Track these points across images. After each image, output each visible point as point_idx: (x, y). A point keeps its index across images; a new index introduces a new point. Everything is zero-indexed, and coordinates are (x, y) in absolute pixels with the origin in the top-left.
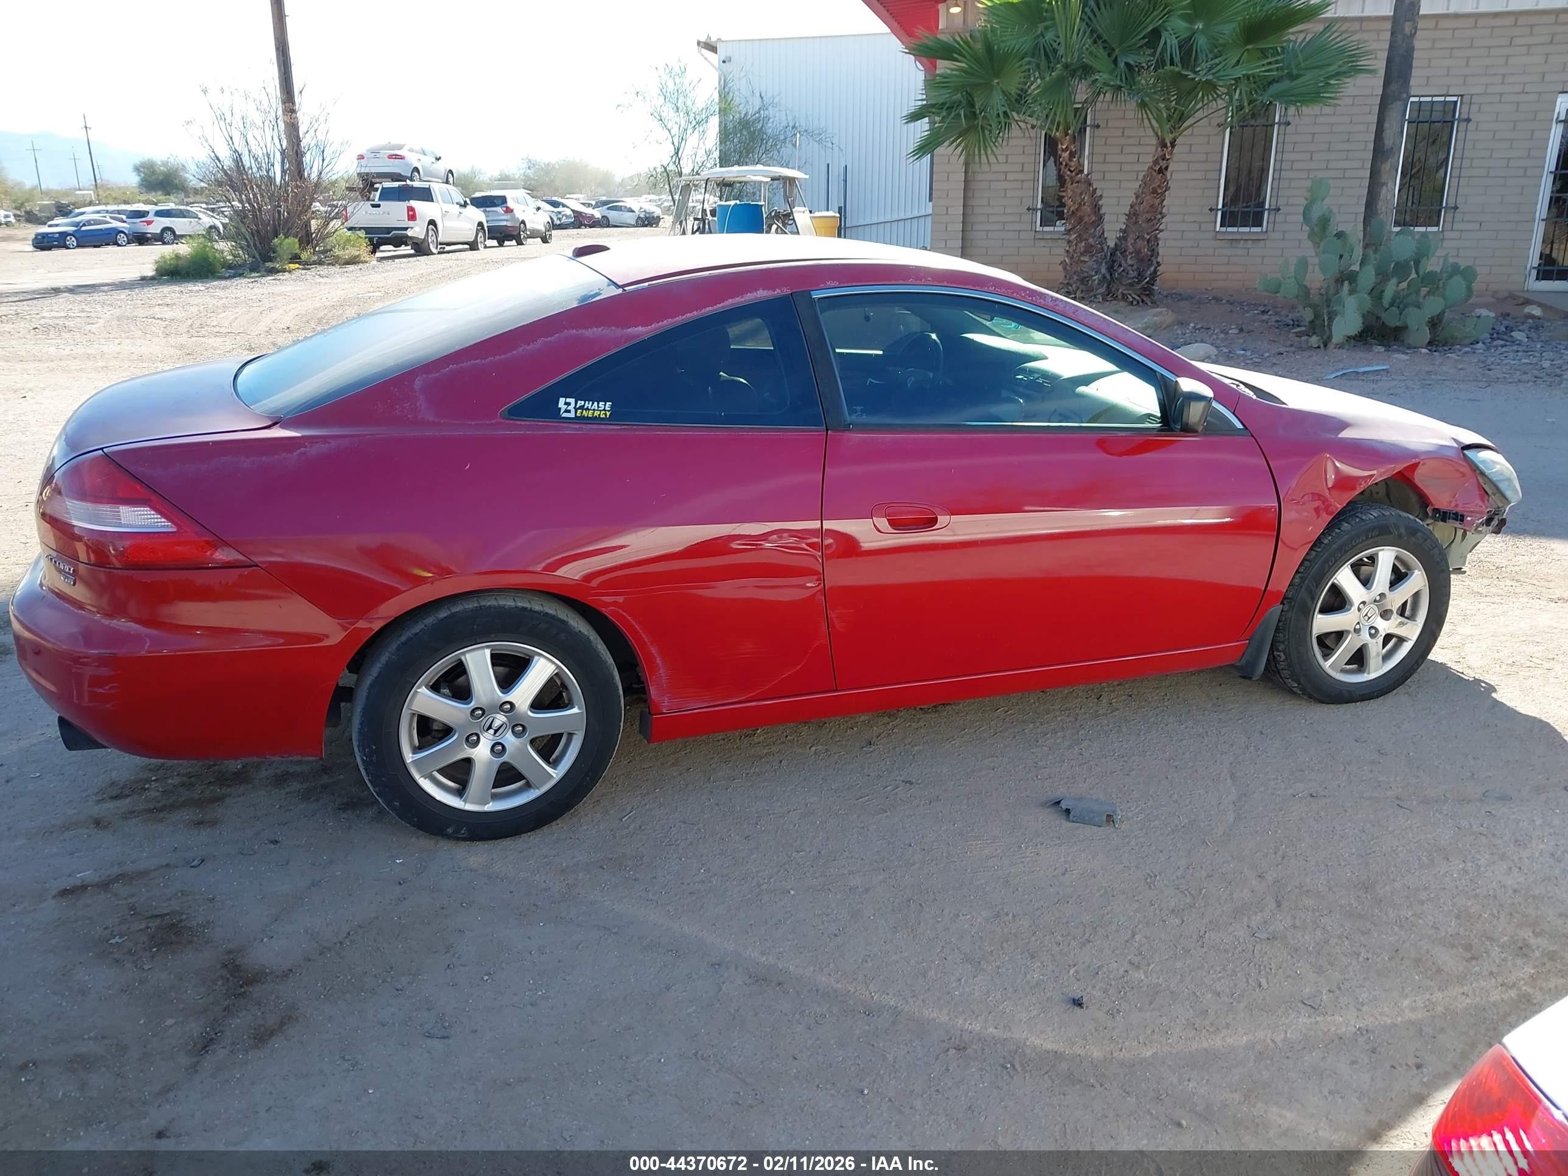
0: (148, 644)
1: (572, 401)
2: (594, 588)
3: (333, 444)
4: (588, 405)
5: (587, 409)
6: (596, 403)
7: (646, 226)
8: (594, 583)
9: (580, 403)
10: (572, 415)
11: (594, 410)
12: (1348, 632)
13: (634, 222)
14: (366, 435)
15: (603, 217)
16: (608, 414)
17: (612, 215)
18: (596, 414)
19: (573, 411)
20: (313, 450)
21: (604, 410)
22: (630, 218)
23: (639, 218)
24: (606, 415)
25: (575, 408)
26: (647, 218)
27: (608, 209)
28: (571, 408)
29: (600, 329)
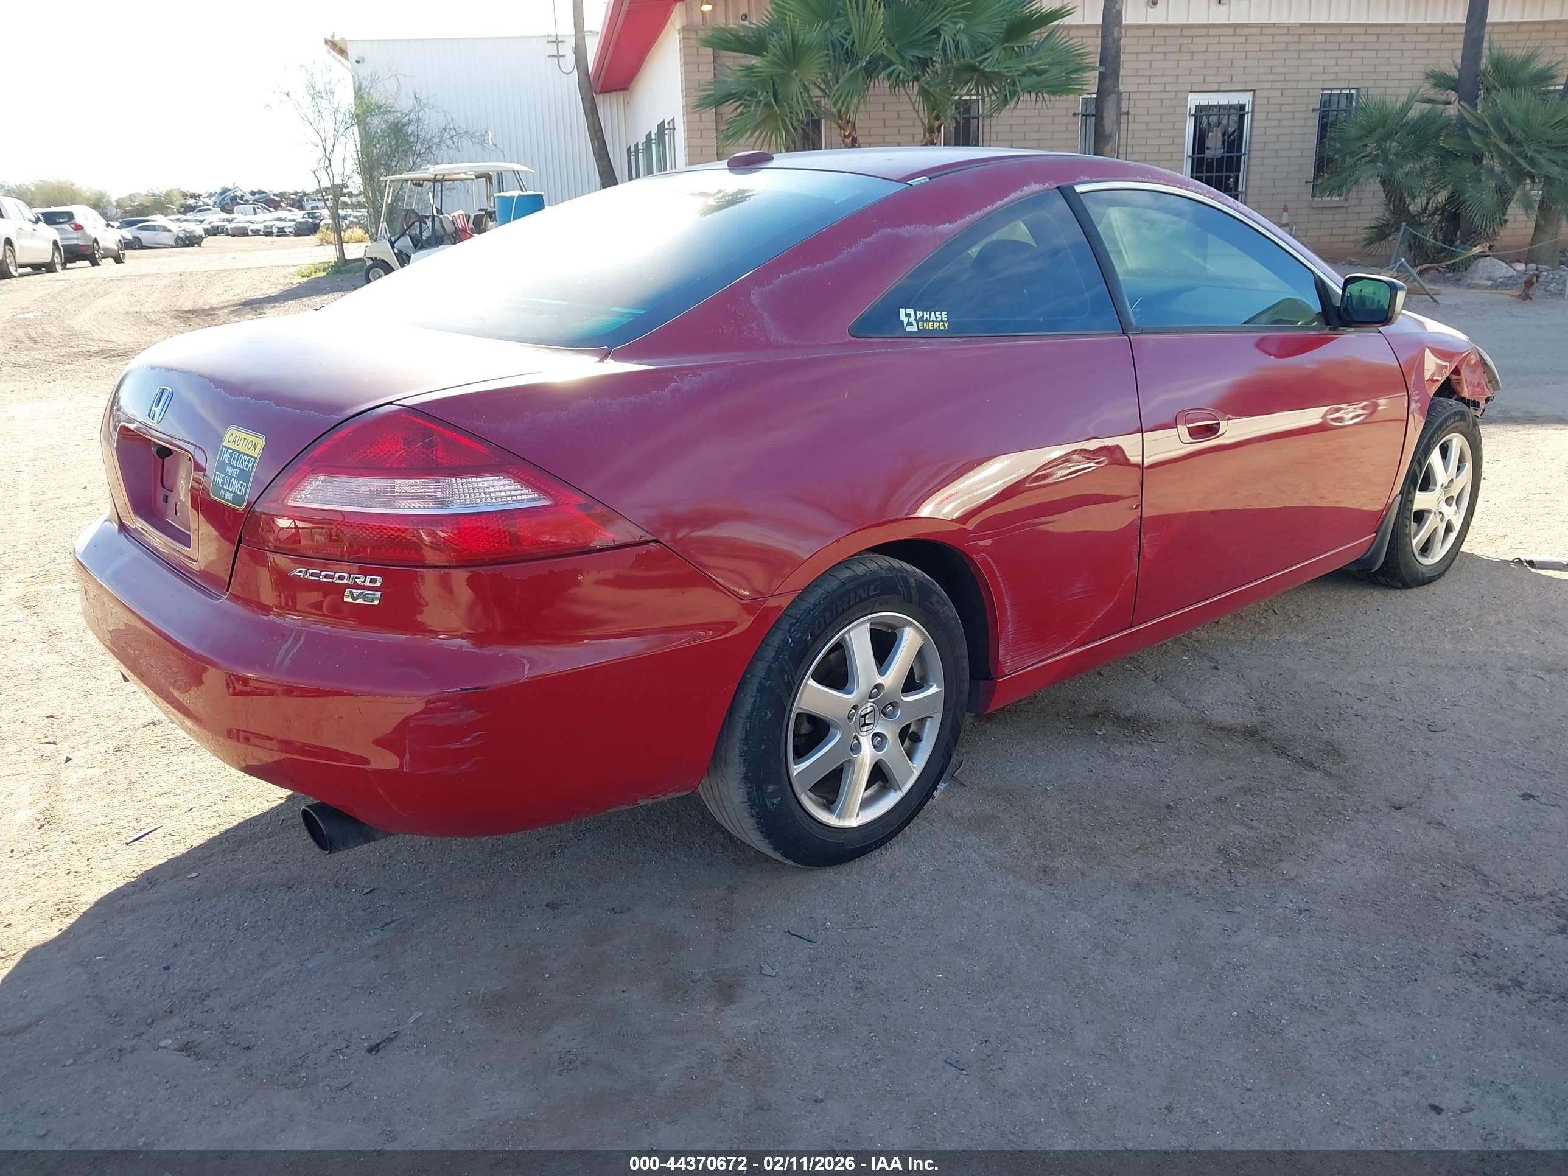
0: (527, 667)
1: (911, 311)
2: (970, 532)
3: (705, 375)
4: (926, 316)
5: (927, 320)
6: (933, 313)
7: (187, 246)
8: (970, 525)
9: (919, 314)
10: (914, 328)
11: (933, 321)
12: (1429, 511)
13: (172, 243)
14: (735, 363)
15: (134, 237)
16: (946, 325)
17: (145, 236)
18: (936, 325)
19: (915, 323)
20: (687, 384)
21: (942, 321)
22: (167, 238)
23: (178, 238)
24: (944, 325)
25: (915, 319)
26: (187, 238)
27: (139, 229)
28: (912, 319)
29: (912, 227)
